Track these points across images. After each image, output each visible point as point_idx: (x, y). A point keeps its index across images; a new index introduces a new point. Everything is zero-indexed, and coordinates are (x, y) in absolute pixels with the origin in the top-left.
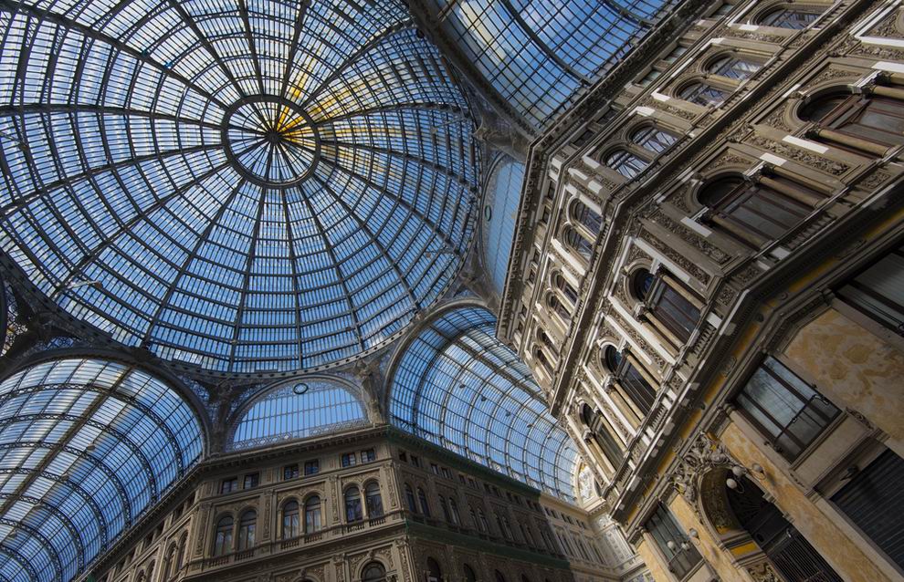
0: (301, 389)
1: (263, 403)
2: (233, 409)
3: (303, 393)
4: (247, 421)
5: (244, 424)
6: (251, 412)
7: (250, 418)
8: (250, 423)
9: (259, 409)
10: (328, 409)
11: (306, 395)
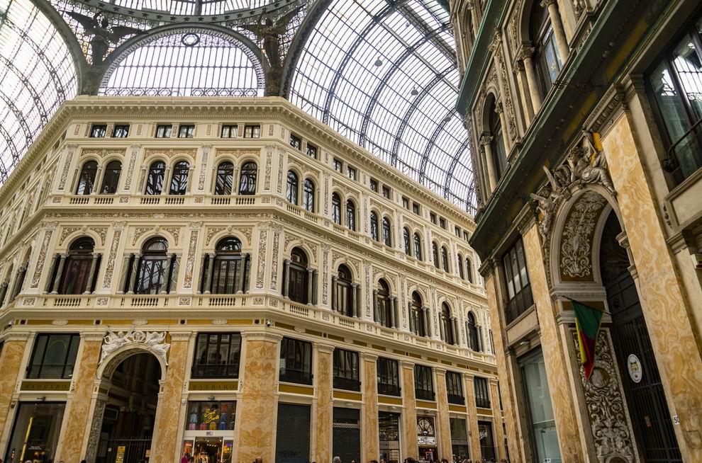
0: (191, 40)
1: (145, 49)
2: (111, 50)
3: (192, 46)
4: (125, 66)
5: (121, 69)
6: (130, 56)
7: (129, 64)
8: (127, 69)
9: (141, 55)
10: (224, 70)
11: (195, 49)
